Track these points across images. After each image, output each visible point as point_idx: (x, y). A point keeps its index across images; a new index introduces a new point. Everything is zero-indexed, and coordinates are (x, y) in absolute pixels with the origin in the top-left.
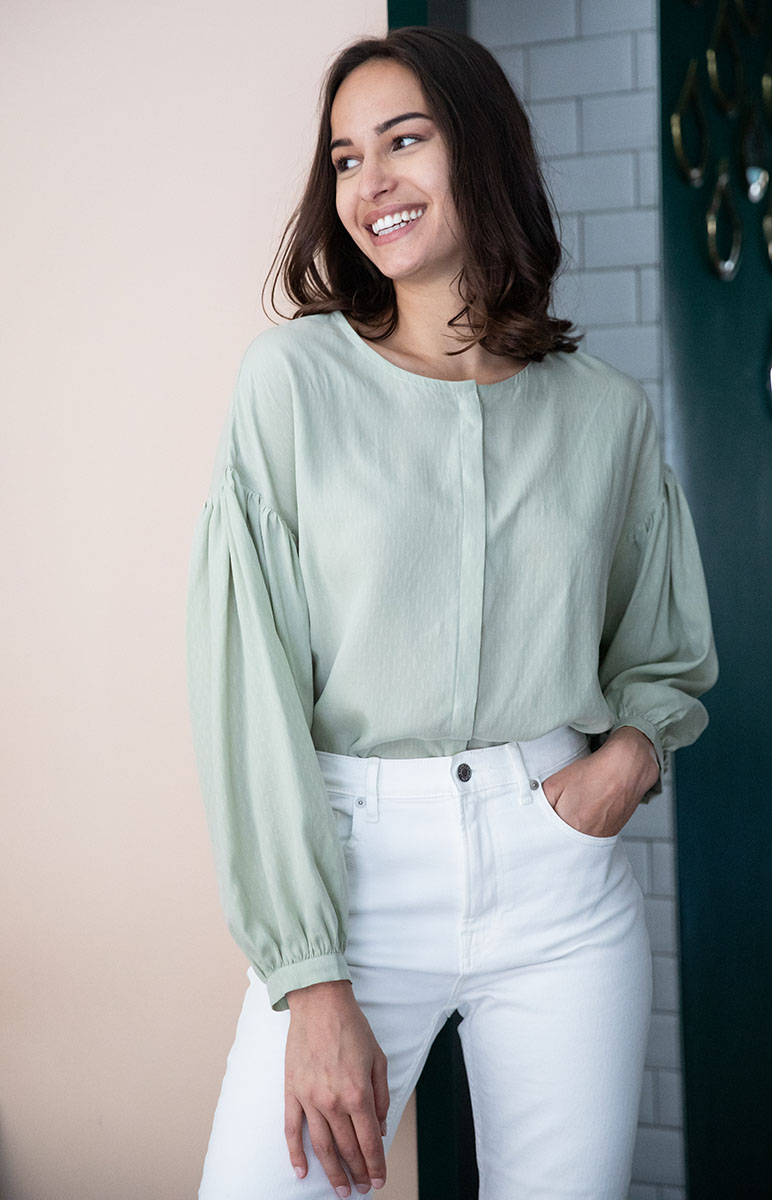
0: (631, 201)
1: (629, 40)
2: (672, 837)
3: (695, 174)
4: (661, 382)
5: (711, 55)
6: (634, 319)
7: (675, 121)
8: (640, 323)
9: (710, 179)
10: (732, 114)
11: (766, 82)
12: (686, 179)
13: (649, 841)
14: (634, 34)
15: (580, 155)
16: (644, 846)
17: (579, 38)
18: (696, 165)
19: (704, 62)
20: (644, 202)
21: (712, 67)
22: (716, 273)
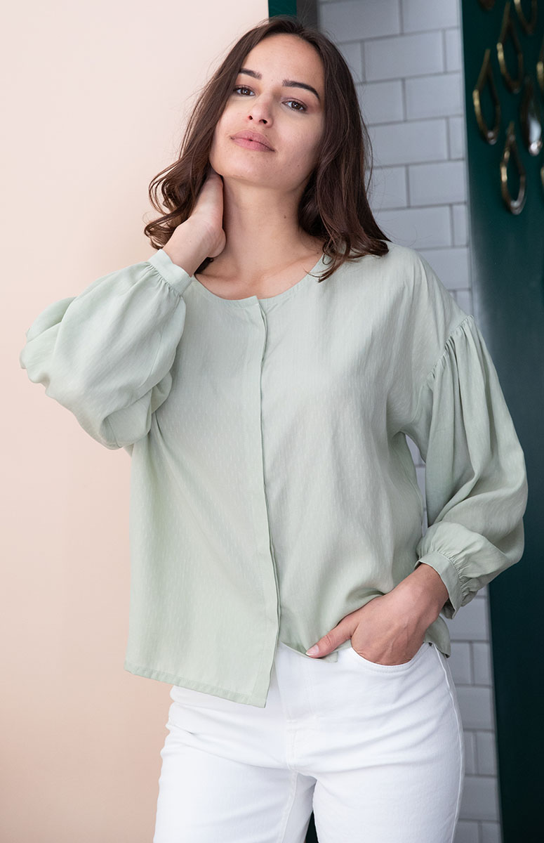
0: (445, 156)
1: (440, 35)
2: (488, 639)
3: (491, 134)
4: (470, 290)
5: (500, 47)
6: (450, 244)
7: (476, 94)
8: (453, 246)
9: (502, 138)
10: (516, 91)
11: (540, 67)
12: (485, 139)
13: (471, 642)
14: (444, 31)
15: (405, 121)
16: (467, 646)
17: (402, 34)
18: (491, 129)
19: (495, 52)
20: (453, 156)
21: (501, 56)
22: (508, 209)
